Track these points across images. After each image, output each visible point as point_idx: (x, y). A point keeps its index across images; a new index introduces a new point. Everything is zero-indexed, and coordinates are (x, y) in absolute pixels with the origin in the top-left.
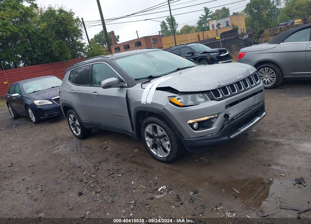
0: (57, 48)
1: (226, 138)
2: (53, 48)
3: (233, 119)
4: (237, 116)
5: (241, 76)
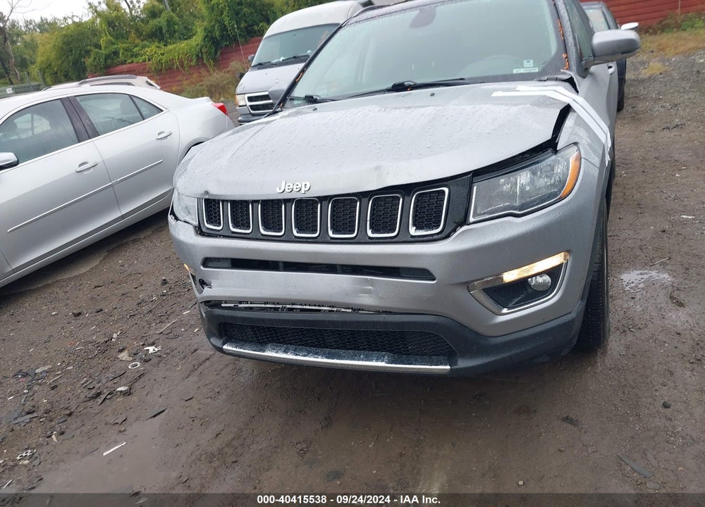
1: (215, 341)
3: (217, 304)
4: (241, 303)
5: (303, 184)
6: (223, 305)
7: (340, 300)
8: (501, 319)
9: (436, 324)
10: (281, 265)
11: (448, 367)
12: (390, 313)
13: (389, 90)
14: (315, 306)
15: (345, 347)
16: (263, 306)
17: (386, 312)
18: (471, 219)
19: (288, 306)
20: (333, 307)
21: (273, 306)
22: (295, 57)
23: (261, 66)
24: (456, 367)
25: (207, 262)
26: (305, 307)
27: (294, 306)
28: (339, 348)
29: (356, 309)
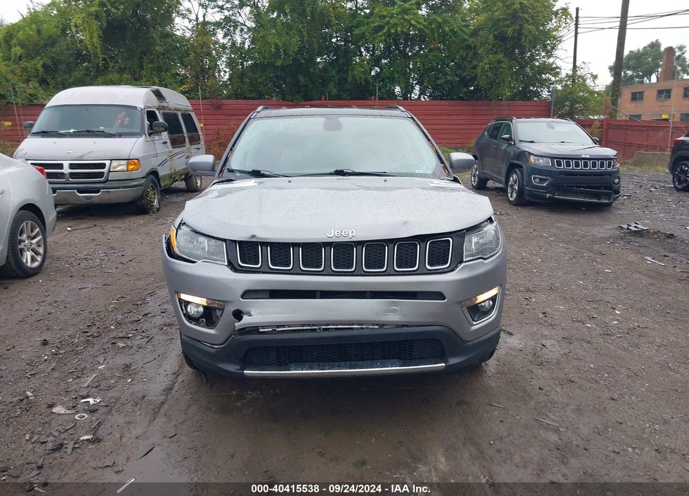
0: (487, 71)
1: (232, 368)
2: (479, 70)
3: (254, 329)
4: (278, 327)
5: (350, 232)
6: (261, 330)
7: (371, 319)
8: (474, 328)
9: (441, 331)
10: (318, 294)
11: (444, 364)
12: (407, 326)
13: (331, 174)
14: (346, 325)
15: (362, 359)
16: (300, 328)
17: (403, 326)
18: (464, 260)
19: (323, 327)
20: (362, 325)
21: (309, 328)
22: (88, 131)
23: (44, 134)
24: (449, 364)
25: (248, 294)
26: (338, 327)
27: (329, 327)
28: (357, 360)
29: (382, 325)
